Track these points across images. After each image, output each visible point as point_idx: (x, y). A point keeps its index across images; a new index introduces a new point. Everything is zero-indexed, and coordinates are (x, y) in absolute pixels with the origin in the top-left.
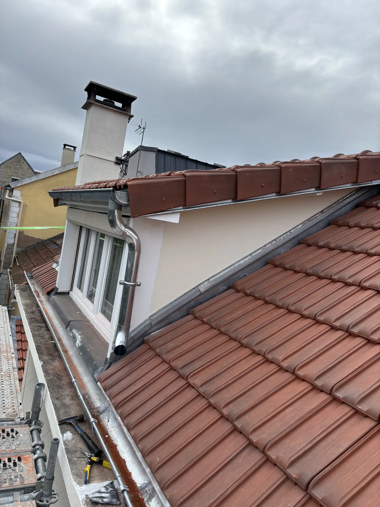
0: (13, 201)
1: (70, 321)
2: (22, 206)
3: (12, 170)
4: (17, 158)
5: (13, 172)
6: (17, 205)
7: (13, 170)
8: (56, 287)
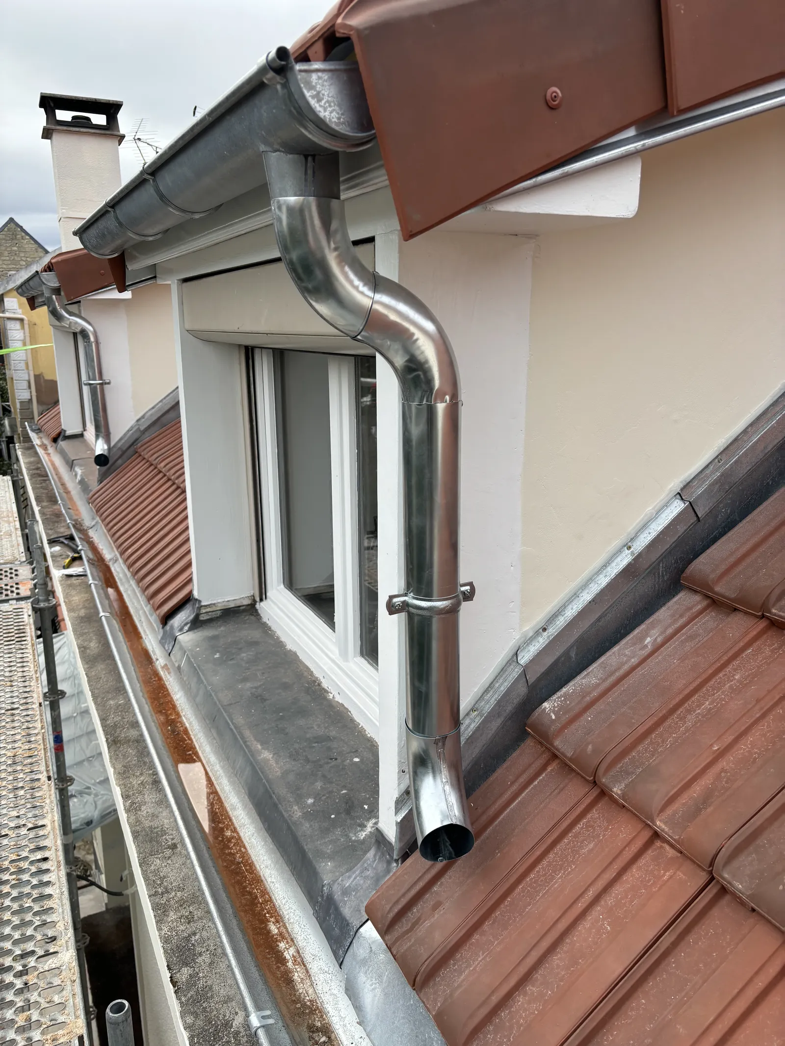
0: (9, 319)
1: (73, 460)
2: (26, 326)
3: (5, 258)
4: (9, 230)
5: (9, 262)
6: (18, 325)
7: (8, 258)
8: (62, 429)
